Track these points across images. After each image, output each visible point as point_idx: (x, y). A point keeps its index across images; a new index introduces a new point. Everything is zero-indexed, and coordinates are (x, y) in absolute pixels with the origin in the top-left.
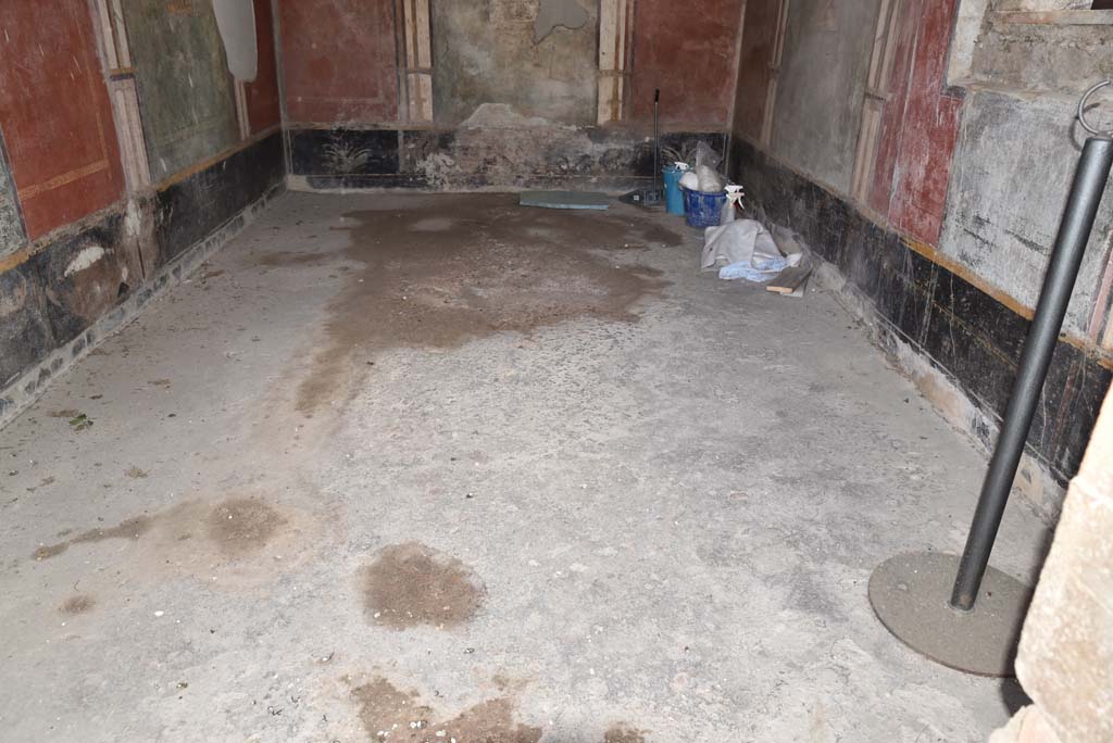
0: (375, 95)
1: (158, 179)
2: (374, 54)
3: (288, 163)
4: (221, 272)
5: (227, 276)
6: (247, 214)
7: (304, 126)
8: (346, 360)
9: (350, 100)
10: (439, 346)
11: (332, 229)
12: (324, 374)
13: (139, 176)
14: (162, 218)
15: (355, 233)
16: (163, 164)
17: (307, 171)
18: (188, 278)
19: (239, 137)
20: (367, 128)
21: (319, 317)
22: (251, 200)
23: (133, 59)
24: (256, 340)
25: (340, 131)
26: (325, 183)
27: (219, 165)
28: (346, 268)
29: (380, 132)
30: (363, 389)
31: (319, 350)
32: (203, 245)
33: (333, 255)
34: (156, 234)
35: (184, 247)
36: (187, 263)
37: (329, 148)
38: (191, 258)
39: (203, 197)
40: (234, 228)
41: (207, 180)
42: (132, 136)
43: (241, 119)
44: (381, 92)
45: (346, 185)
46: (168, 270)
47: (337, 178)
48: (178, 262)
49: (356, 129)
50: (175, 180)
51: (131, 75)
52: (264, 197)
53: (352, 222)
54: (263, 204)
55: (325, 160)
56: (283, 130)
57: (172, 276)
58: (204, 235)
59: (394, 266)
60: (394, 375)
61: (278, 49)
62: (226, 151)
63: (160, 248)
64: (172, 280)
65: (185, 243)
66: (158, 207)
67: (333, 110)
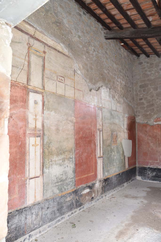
0: (157, 160)
1: (105, 176)
2: (157, 151)
3: (137, 173)
4: (115, 197)
5: (116, 198)
6: (125, 184)
7: (141, 166)
8: (132, 227)
9: (152, 161)
10: (157, 230)
11: (143, 190)
12: (125, 229)
13: (100, 176)
14: (104, 184)
15: (148, 193)
16: (106, 174)
17: (141, 176)
18: (108, 197)
19: (125, 168)
20: (155, 168)
21: (131, 213)
22: (126, 181)
23: (103, 154)
24: (115, 216)
25: (149, 168)
26: (145, 179)
27: (119, 174)
28: (142, 202)
29: (158, 169)
30: (133, 237)
31: (127, 222)
32: (113, 190)
33: (140, 197)
34: (102, 188)
35: (108, 191)
36: (108, 194)
37: (146, 171)
38: (109, 193)
39: (114, 181)
40: (121, 187)
41: (116, 177)
42: (100, 168)
43: (126, 164)
44: (158, 160)
45: (150, 180)
46: (103, 195)
47: (148, 178)
48: (106, 194)
49: (153, 167)
50: (108, 177)
51: (102, 157)
52: (130, 181)
53: (149, 190)
54: (130, 182)
55: (145, 174)
56: (137, 166)
57: (104, 196)
58: (113, 189)
59: (154, 203)
60: (143, 235)
61: (137, 150)
62: (121, 171)
63: (103, 190)
64: (104, 197)
65: (108, 190)
66: (104, 182)
67: (147, 163)
